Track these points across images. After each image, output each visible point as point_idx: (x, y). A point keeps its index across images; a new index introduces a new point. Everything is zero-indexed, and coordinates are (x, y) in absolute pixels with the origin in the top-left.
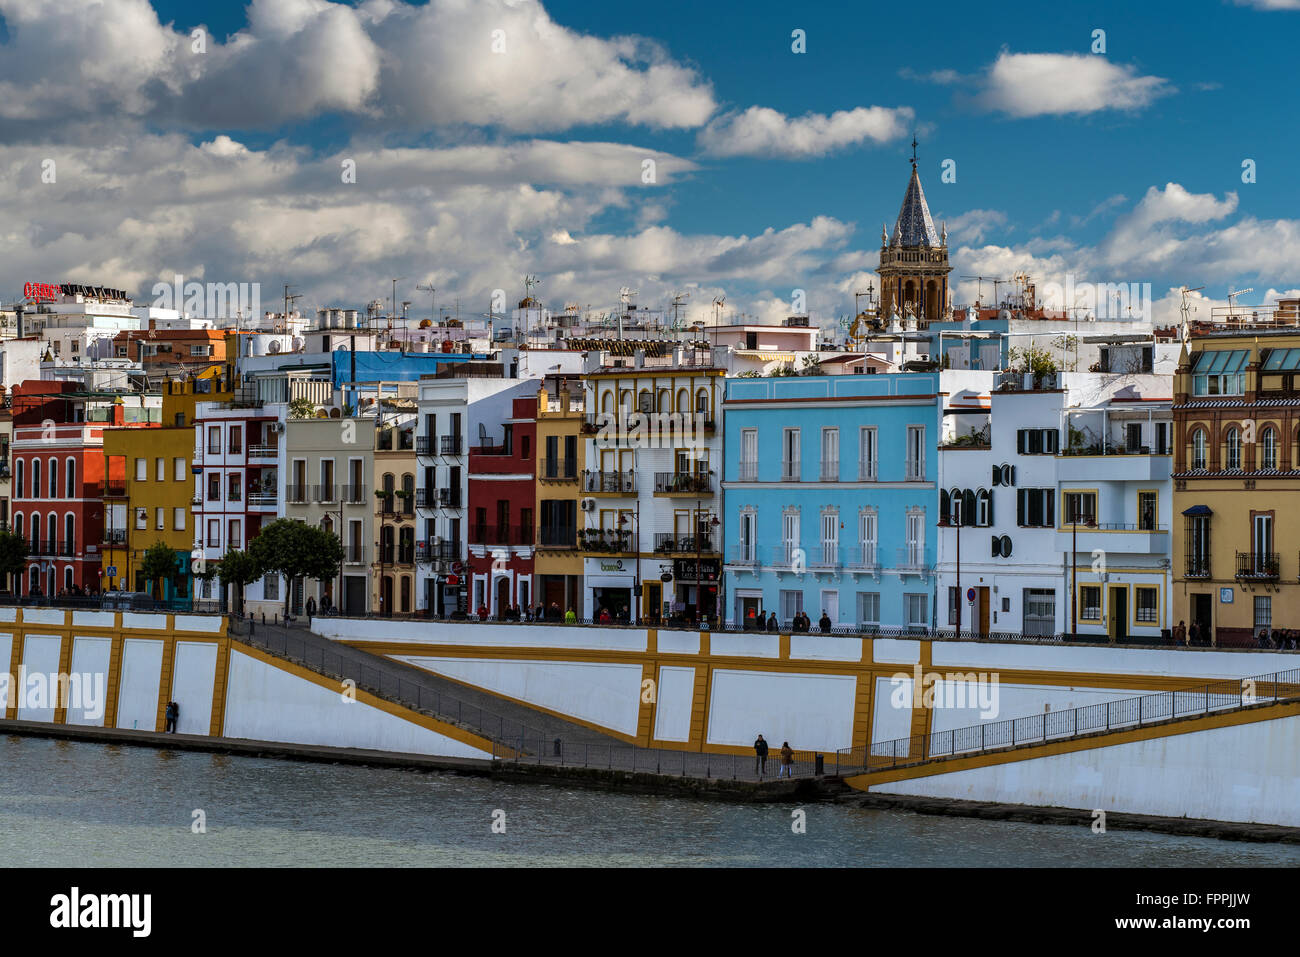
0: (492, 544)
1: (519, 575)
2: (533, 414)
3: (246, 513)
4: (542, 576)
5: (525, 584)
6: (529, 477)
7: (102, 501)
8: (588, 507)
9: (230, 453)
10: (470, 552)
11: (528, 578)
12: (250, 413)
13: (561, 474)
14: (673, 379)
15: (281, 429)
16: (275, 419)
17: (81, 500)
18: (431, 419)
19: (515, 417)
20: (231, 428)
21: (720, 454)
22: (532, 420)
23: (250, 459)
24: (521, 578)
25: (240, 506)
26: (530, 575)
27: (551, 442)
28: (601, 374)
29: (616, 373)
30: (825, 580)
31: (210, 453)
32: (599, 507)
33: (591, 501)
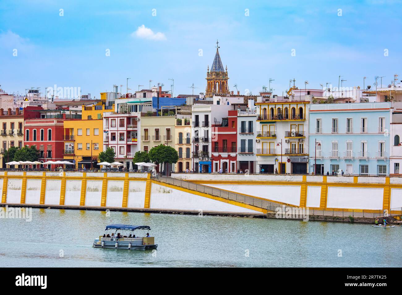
0: (221, 152)
1: (231, 161)
2: (237, 115)
3: (127, 144)
4: (240, 161)
5: (233, 164)
6: (235, 133)
7: (63, 141)
8: (258, 141)
9: (120, 127)
10: (212, 155)
11: (235, 162)
12: (127, 115)
13: (247, 132)
14: (290, 104)
15: (139, 120)
16: (137, 117)
17: (55, 141)
18: (197, 117)
19: (229, 116)
20: (120, 119)
21: (307, 126)
22: (236, 117)
23: (128, 129)
24: (231, 162)
25: (124, 142)
26: (235, 161)
27: (243, 123)
28: (262, 103)
29: (268, 103)
30: (348, 162)
31: (111, 127)
32: (261, 141)
33: (259, 140)
